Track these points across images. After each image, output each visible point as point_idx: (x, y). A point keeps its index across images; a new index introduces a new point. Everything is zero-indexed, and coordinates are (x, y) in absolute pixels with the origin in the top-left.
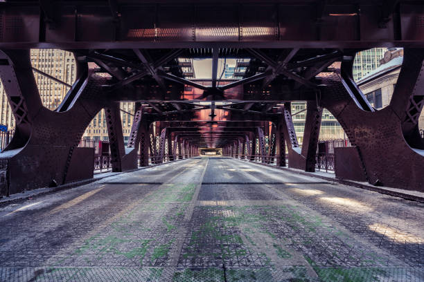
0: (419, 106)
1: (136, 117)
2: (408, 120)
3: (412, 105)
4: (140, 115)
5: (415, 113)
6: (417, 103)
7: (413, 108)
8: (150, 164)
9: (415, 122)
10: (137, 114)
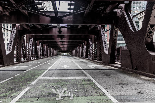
0: (153, 30)
1: (13, 32)
2: (148, 36)
3: (149, 29)
4: (15, 30)
5: (151, 33)
6: (151, 28)
7: (150, 31)
8: (22, 60)
9: (151, 37)
10: (13, 30)
